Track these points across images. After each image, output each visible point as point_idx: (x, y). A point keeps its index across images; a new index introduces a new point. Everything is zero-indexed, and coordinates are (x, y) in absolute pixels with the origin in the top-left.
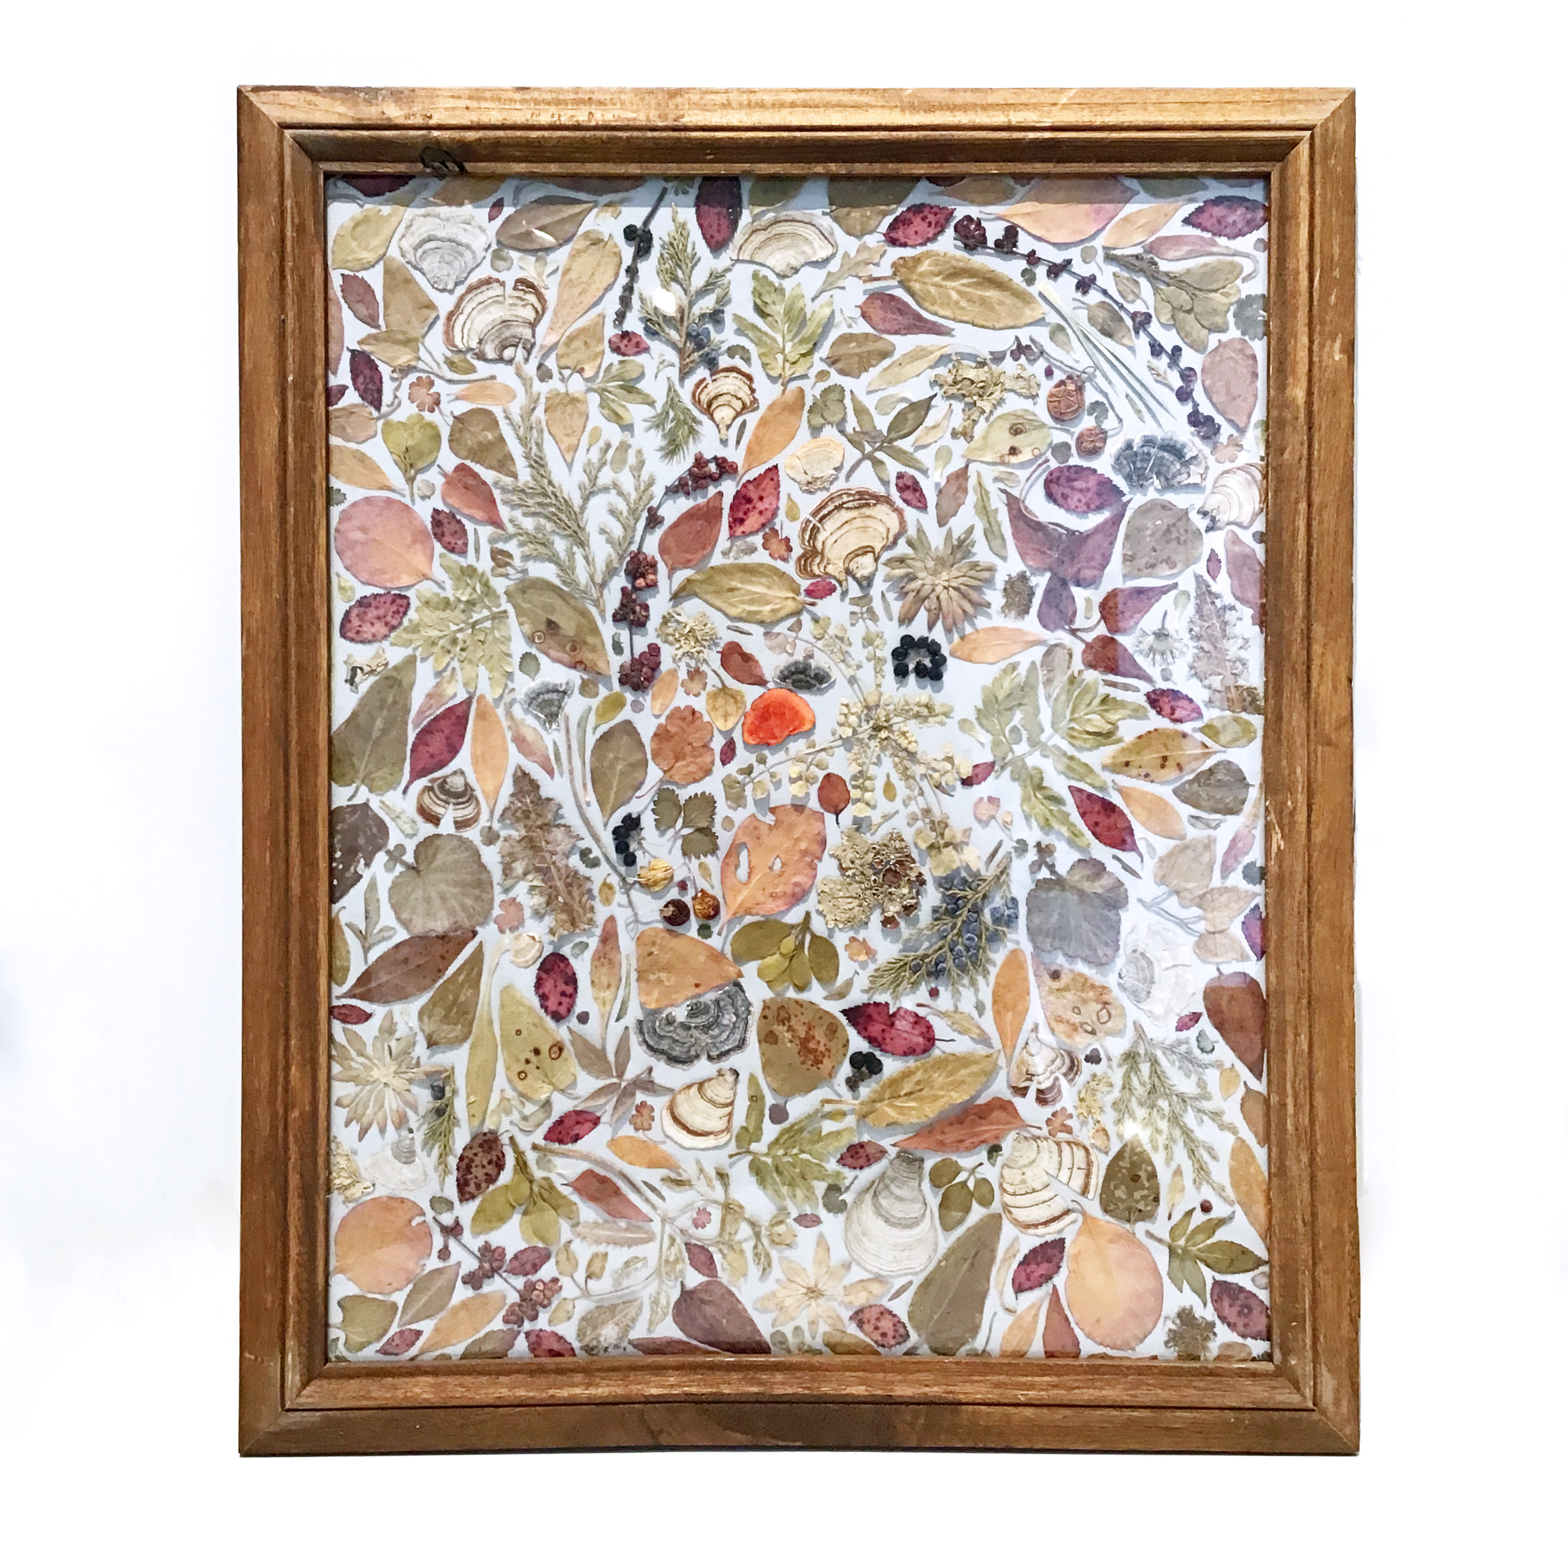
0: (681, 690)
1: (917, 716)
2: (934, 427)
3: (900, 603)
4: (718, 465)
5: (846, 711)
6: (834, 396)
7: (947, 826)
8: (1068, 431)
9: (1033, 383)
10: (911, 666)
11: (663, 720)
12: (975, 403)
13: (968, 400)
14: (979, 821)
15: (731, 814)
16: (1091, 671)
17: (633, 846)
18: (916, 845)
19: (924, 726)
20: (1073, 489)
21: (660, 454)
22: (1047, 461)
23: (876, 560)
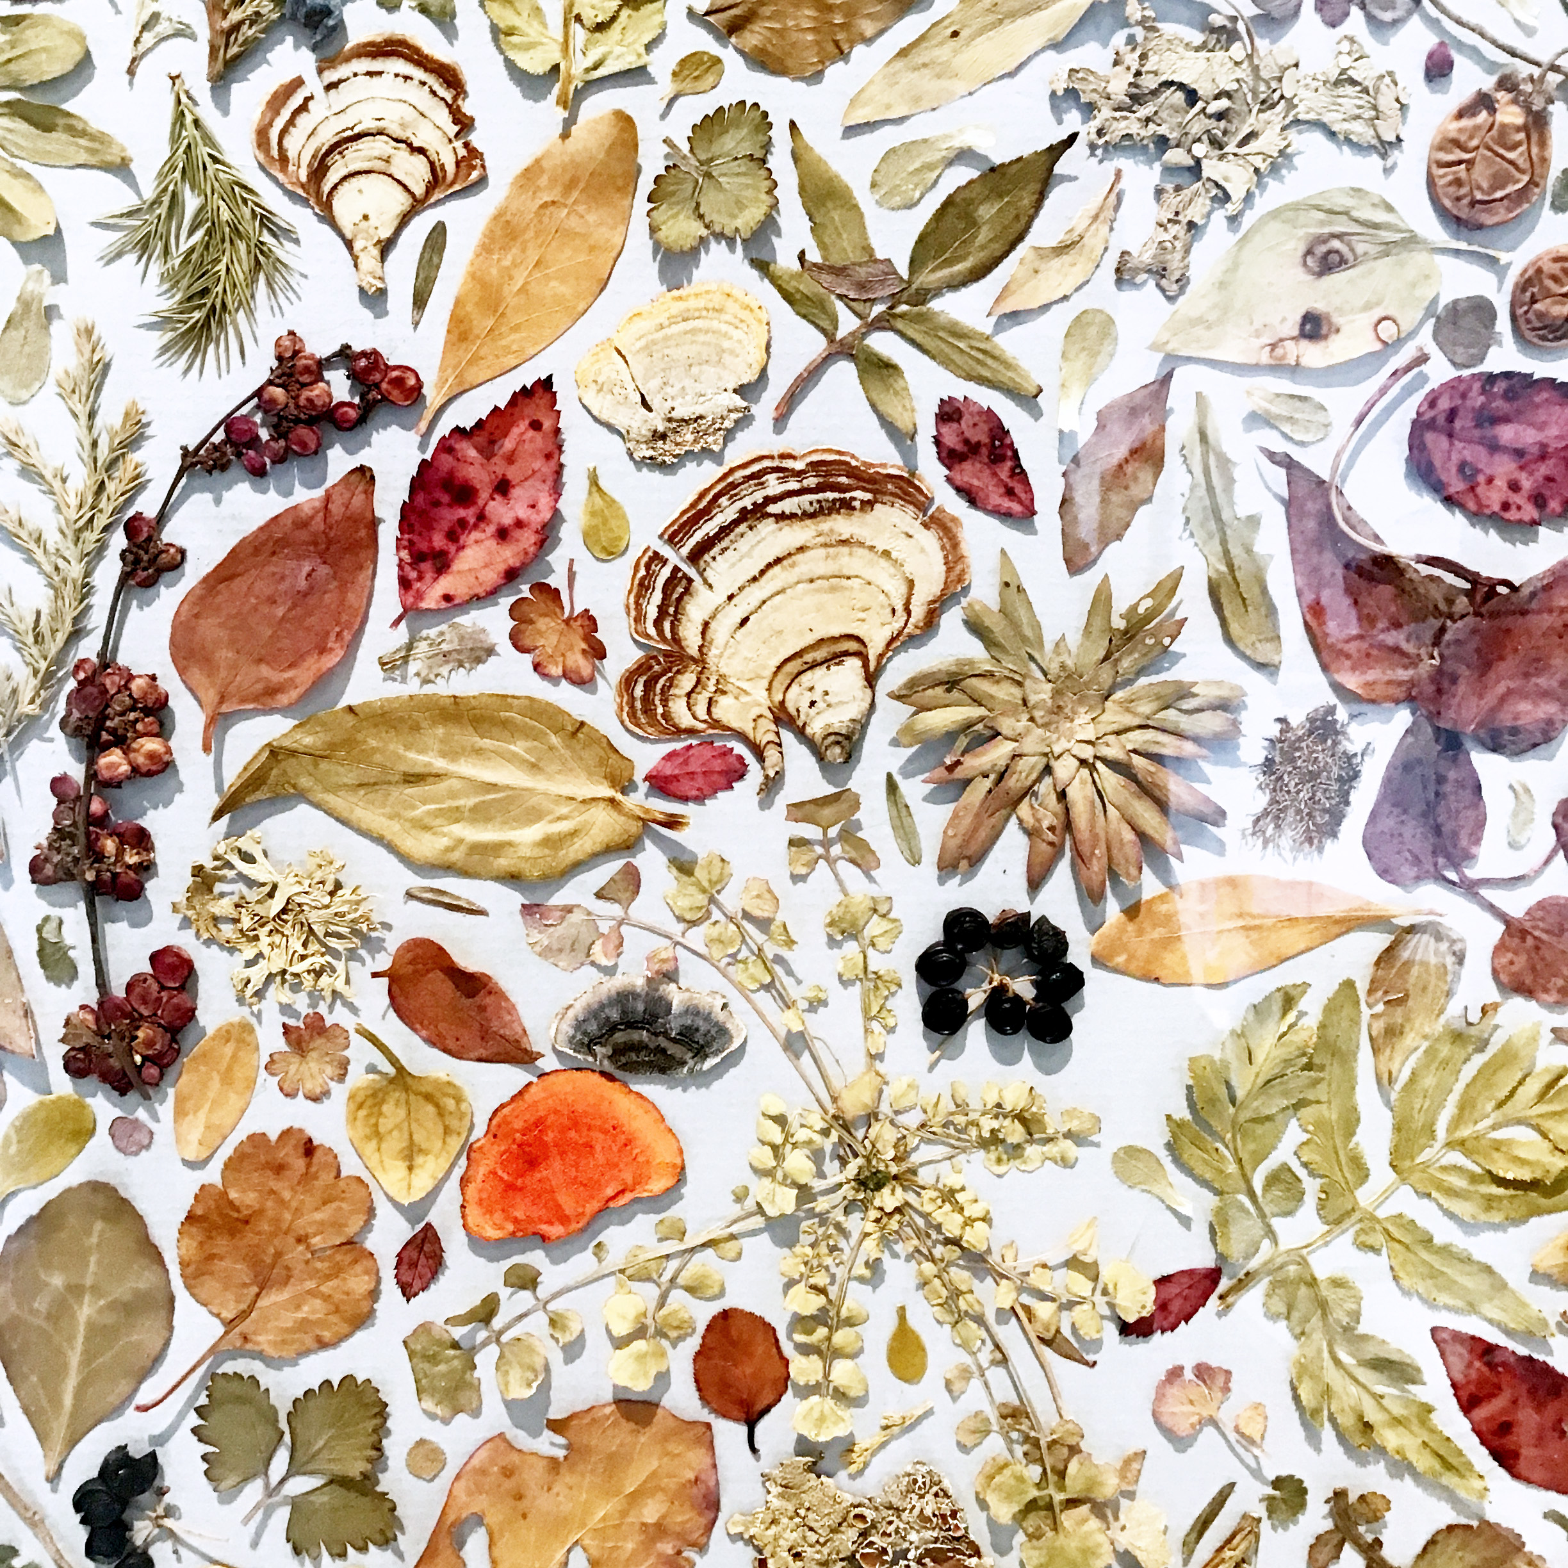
0: (268, 1085)
1: (994, 1140)
2: (1062, 249)
3: (945, 811)
4: (354, 376)
5: (777, 1136)
6: (736, 142)
7: (1074, 1450)
8: (1491, 262)
9: (1386, 102)
10: (976, 998)
11: (213, 1174)
12: (1196, 170)
13: (1176, 156)
14: (1168, 1433)
15: (436, 1433)
16: (1518, 1002)
17: (141, 1531)
18: (983, 1505)
19: (1011, 1169)
20: (1494, 447)
21: (160, 338)
22: (1423, 359)
23: (871, 679)
